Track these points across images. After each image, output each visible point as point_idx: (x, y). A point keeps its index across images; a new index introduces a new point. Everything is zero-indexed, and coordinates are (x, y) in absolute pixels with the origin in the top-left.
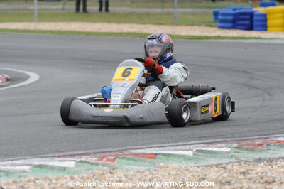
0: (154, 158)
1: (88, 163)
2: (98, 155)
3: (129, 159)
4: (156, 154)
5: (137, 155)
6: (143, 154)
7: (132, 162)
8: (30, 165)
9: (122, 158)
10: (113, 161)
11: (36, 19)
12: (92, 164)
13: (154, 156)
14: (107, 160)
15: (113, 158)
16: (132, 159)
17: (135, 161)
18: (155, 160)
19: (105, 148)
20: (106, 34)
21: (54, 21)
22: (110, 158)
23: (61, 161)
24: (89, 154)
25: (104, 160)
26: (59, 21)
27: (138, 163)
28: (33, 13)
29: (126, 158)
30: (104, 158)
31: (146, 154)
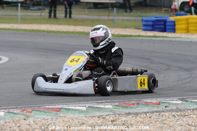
1: (13, 113)
2: (23, 108)
3: (41, 111)
4: (60, 109)
5: (48, 109)
6: (52, 108)
7: (42, 113)
9: (37, 111)
10: (31, 112)
11: (19, 22)
12: (15, 114)
13: (59, 110)
14: (27, 112)
15: (31, 110)
17: (45, 112)
18: (59, 112)
19: (30, 105)
21: (32, 23)
22: (29, 110)
26: (34, 23)
27: (47, 114)
28: (18, 18)
29: (39, 111)
30: (25, 110)
31: (54, 108)
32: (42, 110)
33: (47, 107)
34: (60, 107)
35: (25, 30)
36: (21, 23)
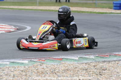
1: (34, 61)
4: (62, 58)
5: (55, 59)
6: (57, 58)
8: (9, 62)
9: (48, 60)
10: (44, 61)
12: (35, 62)
13: (61, 59)
14: (42, 60)
15: (44, 59)
16: (52, 60)
17: (53, 61)
18: (61, 61)
23: (23, 60)
24: (36, 58)
27: (54, 62)
28: (37, 2)
30: (40, 60)
31: (59, 58)
32: (51, 59)
33: (54, 57)
34: (62, 57)
35: (41, 10)
36: (39, 6)
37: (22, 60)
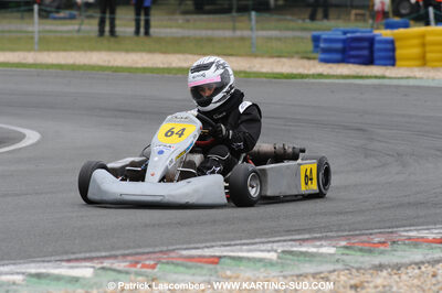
0: (217, 263)
1: (114, 270)
2: (129, 258)
3: (177, 265)
4: (220, 257)
5: (190, 258)
6: (200, 256)
7: (181, 269)
8: (23, 273)
9: (167, 263)
10: (154, 267)
11: (36, 47)
12: (119, 271)
13: (216, 260)
14: (144, 266)
15: (152, 263)
16: (182, 265)
17: (187, 267)
18: (218, 266)
19: (140, 247)
20: (145, 70)
21: (65, 50)
22: (147, 262)
23: (70, 267)
24: (115, 257)
25: (139, 266)
26: (72, 50)
27: (192, 271)
28: (32, 38)
29: (173, 263)
30: (137, 263)
31: (204, 257)
32: (179, 261)
33: (185, 253)
34: (217, 252)
36: (40, 50)
37: (64, 264)
